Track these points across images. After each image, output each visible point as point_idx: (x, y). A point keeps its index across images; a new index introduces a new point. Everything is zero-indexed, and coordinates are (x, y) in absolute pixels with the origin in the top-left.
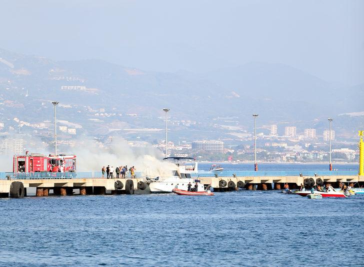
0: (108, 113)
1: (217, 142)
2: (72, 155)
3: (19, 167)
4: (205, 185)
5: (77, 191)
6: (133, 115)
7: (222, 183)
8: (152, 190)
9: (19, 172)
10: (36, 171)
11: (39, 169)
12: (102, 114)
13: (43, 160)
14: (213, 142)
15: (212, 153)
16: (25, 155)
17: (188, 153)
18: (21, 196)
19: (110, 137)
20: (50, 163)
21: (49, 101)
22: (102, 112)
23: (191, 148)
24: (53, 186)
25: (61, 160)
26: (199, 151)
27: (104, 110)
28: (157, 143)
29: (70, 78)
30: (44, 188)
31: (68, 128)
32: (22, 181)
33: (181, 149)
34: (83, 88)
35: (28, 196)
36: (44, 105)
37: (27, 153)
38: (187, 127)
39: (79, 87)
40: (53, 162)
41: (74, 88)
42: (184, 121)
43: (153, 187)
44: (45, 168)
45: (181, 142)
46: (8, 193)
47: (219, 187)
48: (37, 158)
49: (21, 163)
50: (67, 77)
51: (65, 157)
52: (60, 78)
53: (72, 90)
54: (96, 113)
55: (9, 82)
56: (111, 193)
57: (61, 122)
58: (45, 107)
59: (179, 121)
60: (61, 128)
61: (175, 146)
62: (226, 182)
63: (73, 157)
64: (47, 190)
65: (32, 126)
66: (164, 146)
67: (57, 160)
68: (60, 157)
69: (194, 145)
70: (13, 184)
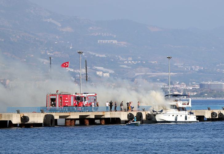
0: (135, 61)
1: (219, 83)
2: (94, 93)
3: (51, 103)
4: (197, 116)
5: (97, 121)
6: (154, 62)
7: (214, 115)
8: (157, 120)
9: (51, 107)
10: (65, 106)
11: (67, 104)
12: (130, 62)
13: (70, 97)
14: (216, 83)
15: (215, 92)
16: (55, 93)
17: (197, 92)
18: (53, 125)
19: (136, 80)
20: (76, 99)
21: (88, 52)
22: (130, 61)
23: (199, 87)
24: (78, 117)
25: (85, 97)
26: (205, 90)
27: (131, 59)
28: (173, 84)
29: (105, 34)
30: (71, 120)
31: (104, 72)
32: (54, 114)
33: (191, 88)
34: (115, 42)
35: (58, 126)
36: (85, 55)
37: (57, 92)
38: (196, 71)
39: (112, 41)
40: (78, 99)
41: (108, 42)
42: (194, 67)
43: (158, 118)
44: (72, 104)
45: (191, 84)
46: (42, 123)
47: (211, 118)
48: (66, 96)
49: (53, 100)
50: (102, 34)
51: (88, 95)
52: (97, 34)
53: (107, 43)
54: (125, 61)
55: (57, 37)
56: (124, 122)
57: (98, 68)
58: (85, 57)
59: (190, 67)
60: (98, 73)
61: (186, 85)
62: (216, 114)
63: (94, 94)
64: (74, 121)
65: (75, 71)
66: (178, 86)
67: (82, 97)
68: (84, 95)
69: (201, 86)
70: (46, 116)
